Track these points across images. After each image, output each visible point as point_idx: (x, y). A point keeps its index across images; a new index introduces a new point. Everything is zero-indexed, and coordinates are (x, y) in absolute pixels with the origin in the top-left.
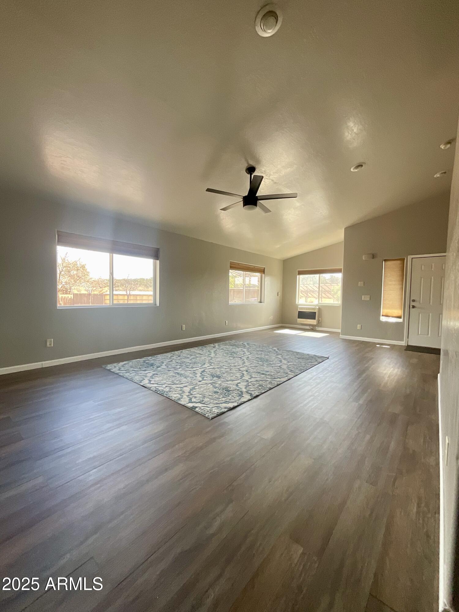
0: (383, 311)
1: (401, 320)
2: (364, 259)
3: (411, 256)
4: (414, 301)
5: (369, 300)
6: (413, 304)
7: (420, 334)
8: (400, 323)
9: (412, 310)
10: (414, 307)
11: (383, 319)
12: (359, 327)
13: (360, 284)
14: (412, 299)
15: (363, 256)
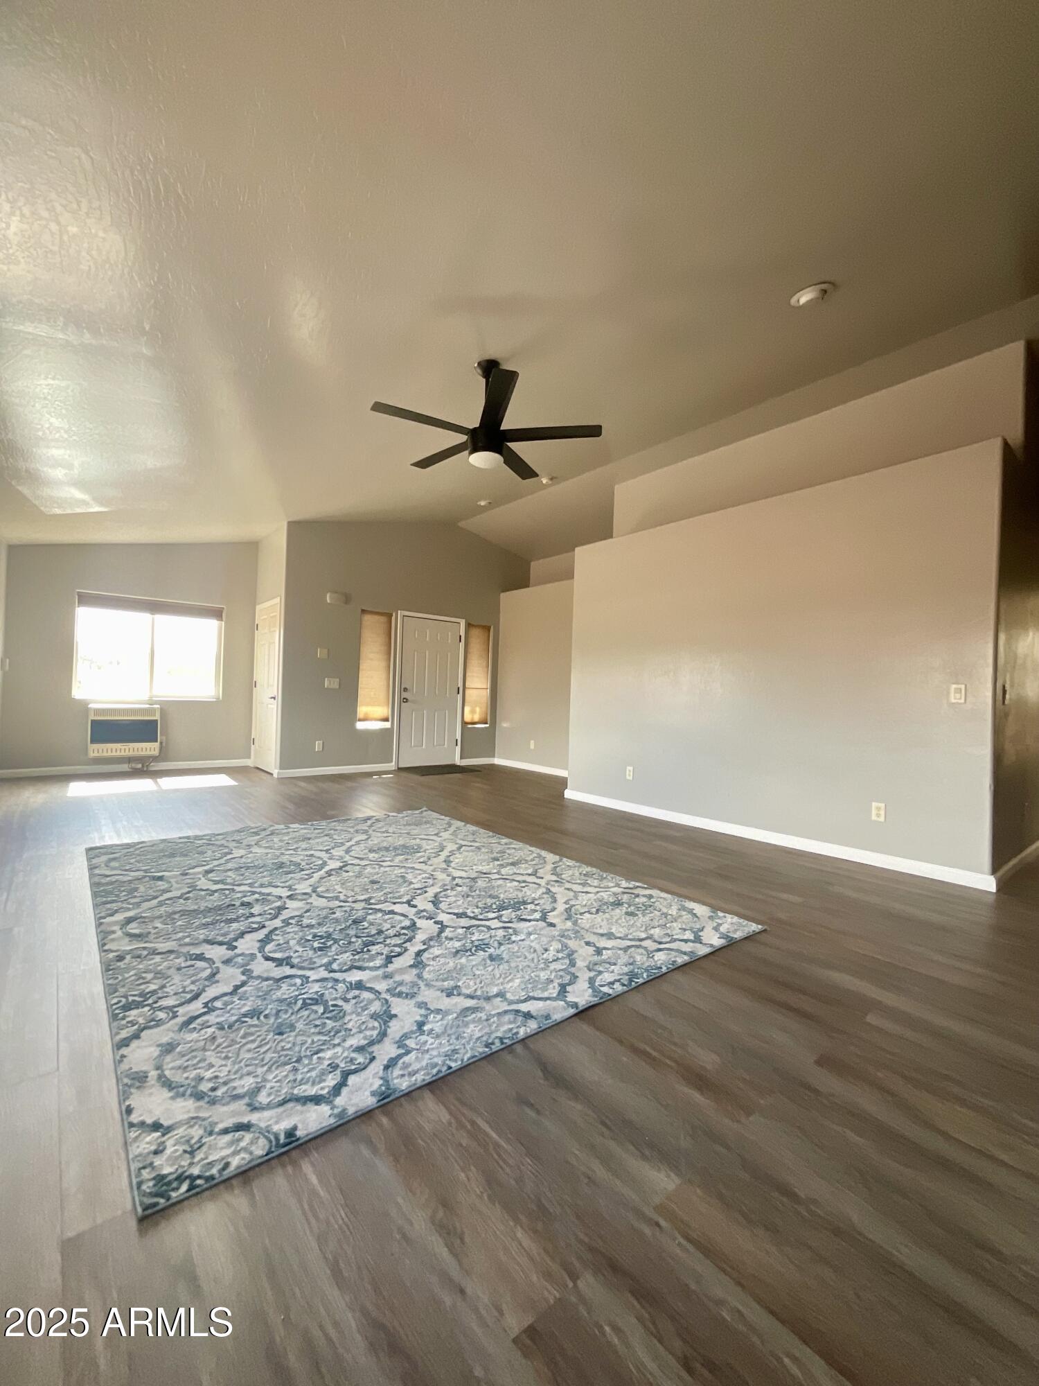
0: (362, 710)
1: (387, 725)
2: (328, 601)
3: (402, 612)
4: (405, 690)
5: (338, 687)
6: (405, 695)
7: (414, 746)
8: (386, 730)
9: (403, 704)
10: (406, 700)
11: (360, 726)
12: (318, 746)
13: (320, 653)
14: (403, 687)
15: (328, 595)
